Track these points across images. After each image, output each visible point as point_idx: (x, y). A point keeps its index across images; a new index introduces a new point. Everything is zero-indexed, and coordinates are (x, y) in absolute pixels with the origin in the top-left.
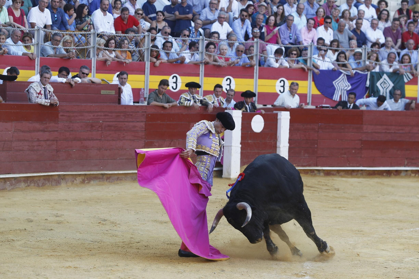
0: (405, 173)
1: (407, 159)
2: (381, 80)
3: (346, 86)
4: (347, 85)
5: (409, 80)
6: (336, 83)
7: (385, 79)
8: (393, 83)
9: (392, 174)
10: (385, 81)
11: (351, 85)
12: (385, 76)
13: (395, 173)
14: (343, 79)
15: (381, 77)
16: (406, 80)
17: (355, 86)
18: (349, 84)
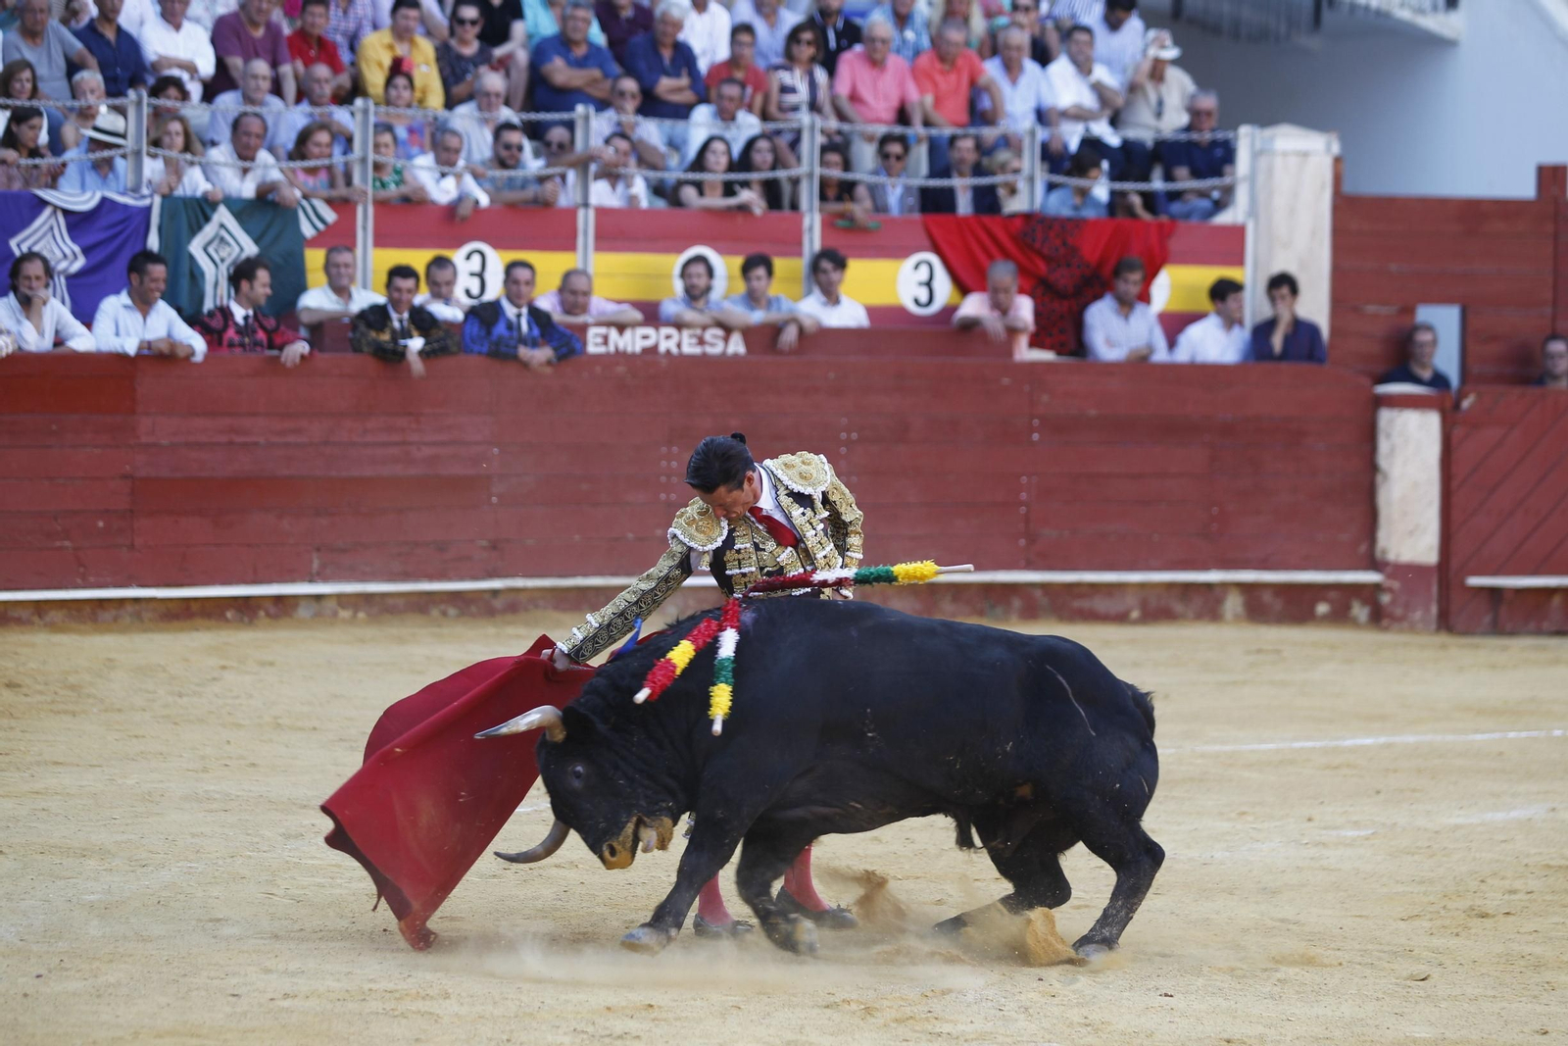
1: (318, 550)
2: (209, 230)
3: (65, 256)
4: (67, 251)
5: (321, 226)
7: (222, 226)
8: (257, 241)
10: (223, 233)
11: (86, 251)
12: (223, 215)
14: (51, 228)
15: (207, 219)
16: (308, 231)
17: (100, 255)
18: (77, 249)
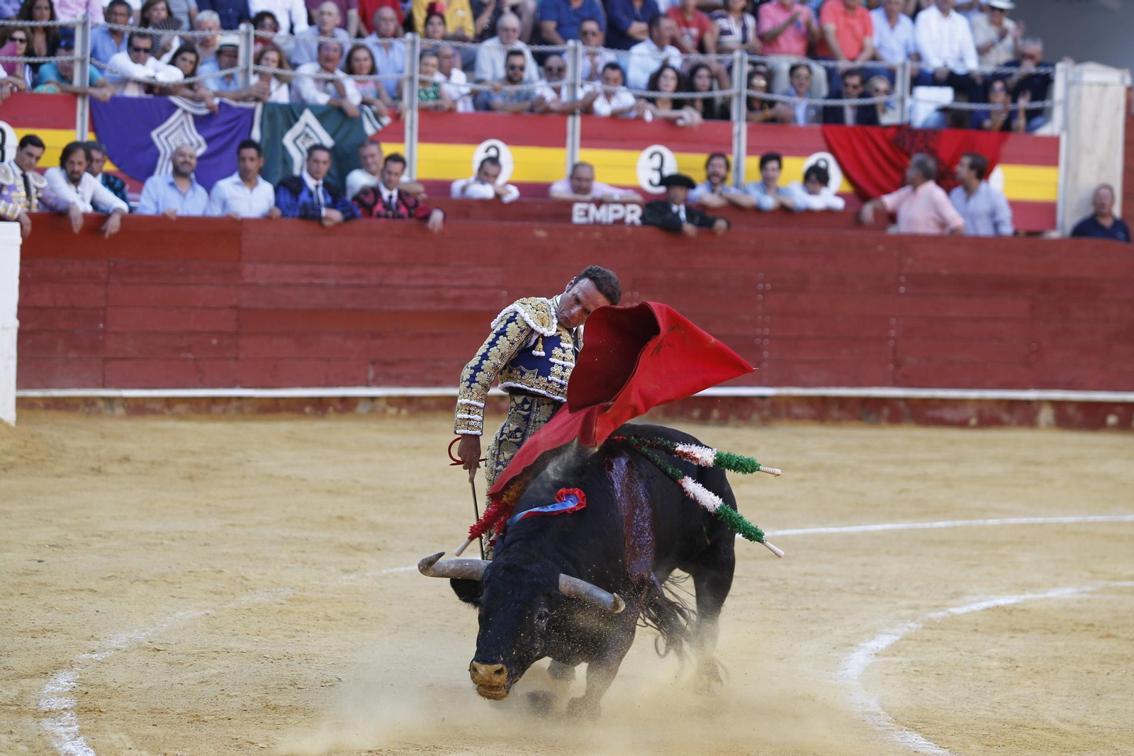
0: (369, 405)
1: (373, 363)
2: (298, 128)
3: (192, 144)
4: (194, 140)
5: (379, 126)
6: (162, 137)
7: (307, 125)
8: (333, 136)
9: (331, 409)
10: (308, 130)
11: (208, 141)
12: (308, 117)
13: (339, 407)
14: (182, 123)
15: (297, 120)
16: (369, 129)
17: (218, 144)
18: (201, 139)
